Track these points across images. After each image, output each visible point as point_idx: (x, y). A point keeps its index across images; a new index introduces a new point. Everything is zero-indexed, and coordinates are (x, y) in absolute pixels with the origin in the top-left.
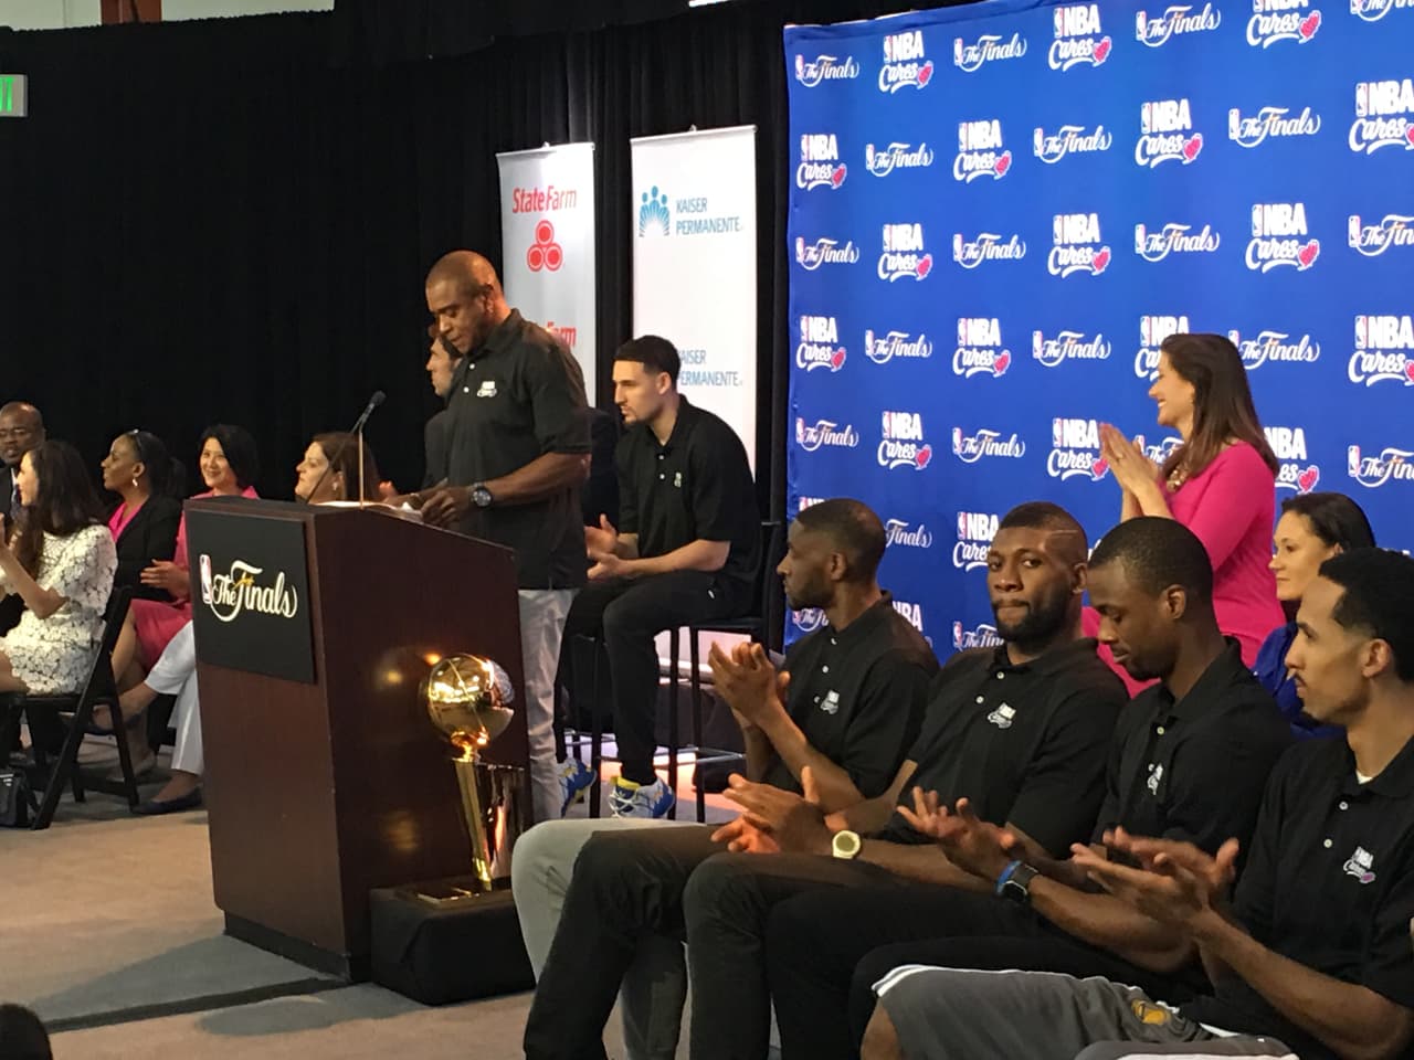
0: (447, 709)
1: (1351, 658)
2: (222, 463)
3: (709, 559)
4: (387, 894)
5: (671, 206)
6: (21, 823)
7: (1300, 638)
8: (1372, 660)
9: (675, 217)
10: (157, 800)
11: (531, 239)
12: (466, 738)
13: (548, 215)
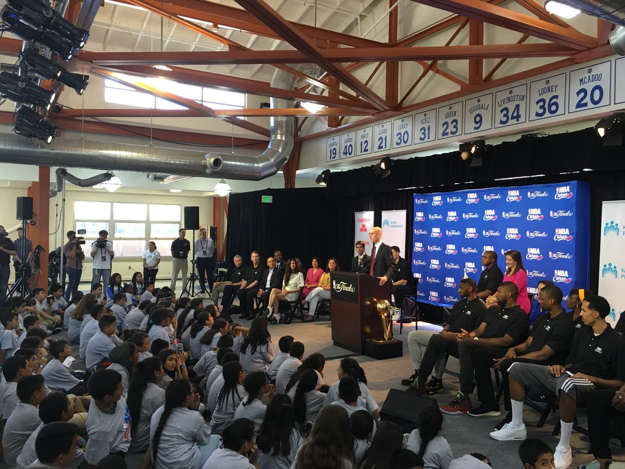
0: (380, 309)
1: (592, 315)
2: (317, 263)
3: (403, 283)
4: (369, 340)
5: (389, 223)
6: (285, 323)
7: (582, 311)
8: (596, 315)
9: (390, 224)
10: (307, 320)
11: (361, 227)
12: (383, 314)
13: (365, 223)
